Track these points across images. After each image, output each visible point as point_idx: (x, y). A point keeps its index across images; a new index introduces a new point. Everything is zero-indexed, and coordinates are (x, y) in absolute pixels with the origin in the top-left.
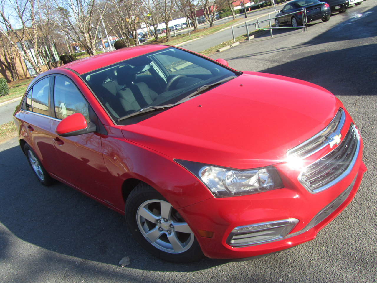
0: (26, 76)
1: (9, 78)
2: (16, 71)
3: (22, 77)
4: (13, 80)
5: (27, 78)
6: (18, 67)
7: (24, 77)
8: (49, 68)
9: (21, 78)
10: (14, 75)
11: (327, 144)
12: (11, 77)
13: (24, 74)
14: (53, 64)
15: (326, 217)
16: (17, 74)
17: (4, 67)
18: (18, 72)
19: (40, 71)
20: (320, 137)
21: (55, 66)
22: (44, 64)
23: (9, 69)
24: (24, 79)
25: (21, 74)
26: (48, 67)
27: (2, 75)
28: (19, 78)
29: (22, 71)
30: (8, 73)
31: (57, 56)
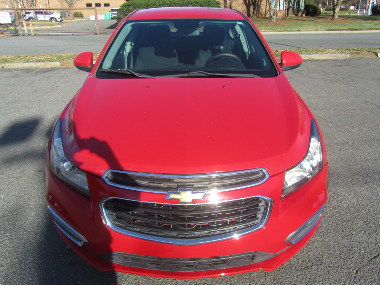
0: (265, 15)
1: (250, 13)
2: (260, 8)
3: (262, 16)
4: (253, 16)
5: (265, 18)
6: (263, 5)
7: (263, 16)
8: (286, 14)
9: (260, 16)
10: (255, 12)
11: (165, 193)
12: (252, 13)
13: (264, 13)
14: (295, 11)
15: (138, 267)
16: (259, 11)
17: (251, 2)
18: (260, 9)
19: (273, 14)
20: (170, 180)
21: (296, 14)
22: (284, 9)
23: (254, 5)
24: (263, 18)
25: (262, 13)
26: (286, 12)
27: (246, 9)
28: (259, 15)
29: (264, 10)
30: (252, 8)
31: (303, 4)
